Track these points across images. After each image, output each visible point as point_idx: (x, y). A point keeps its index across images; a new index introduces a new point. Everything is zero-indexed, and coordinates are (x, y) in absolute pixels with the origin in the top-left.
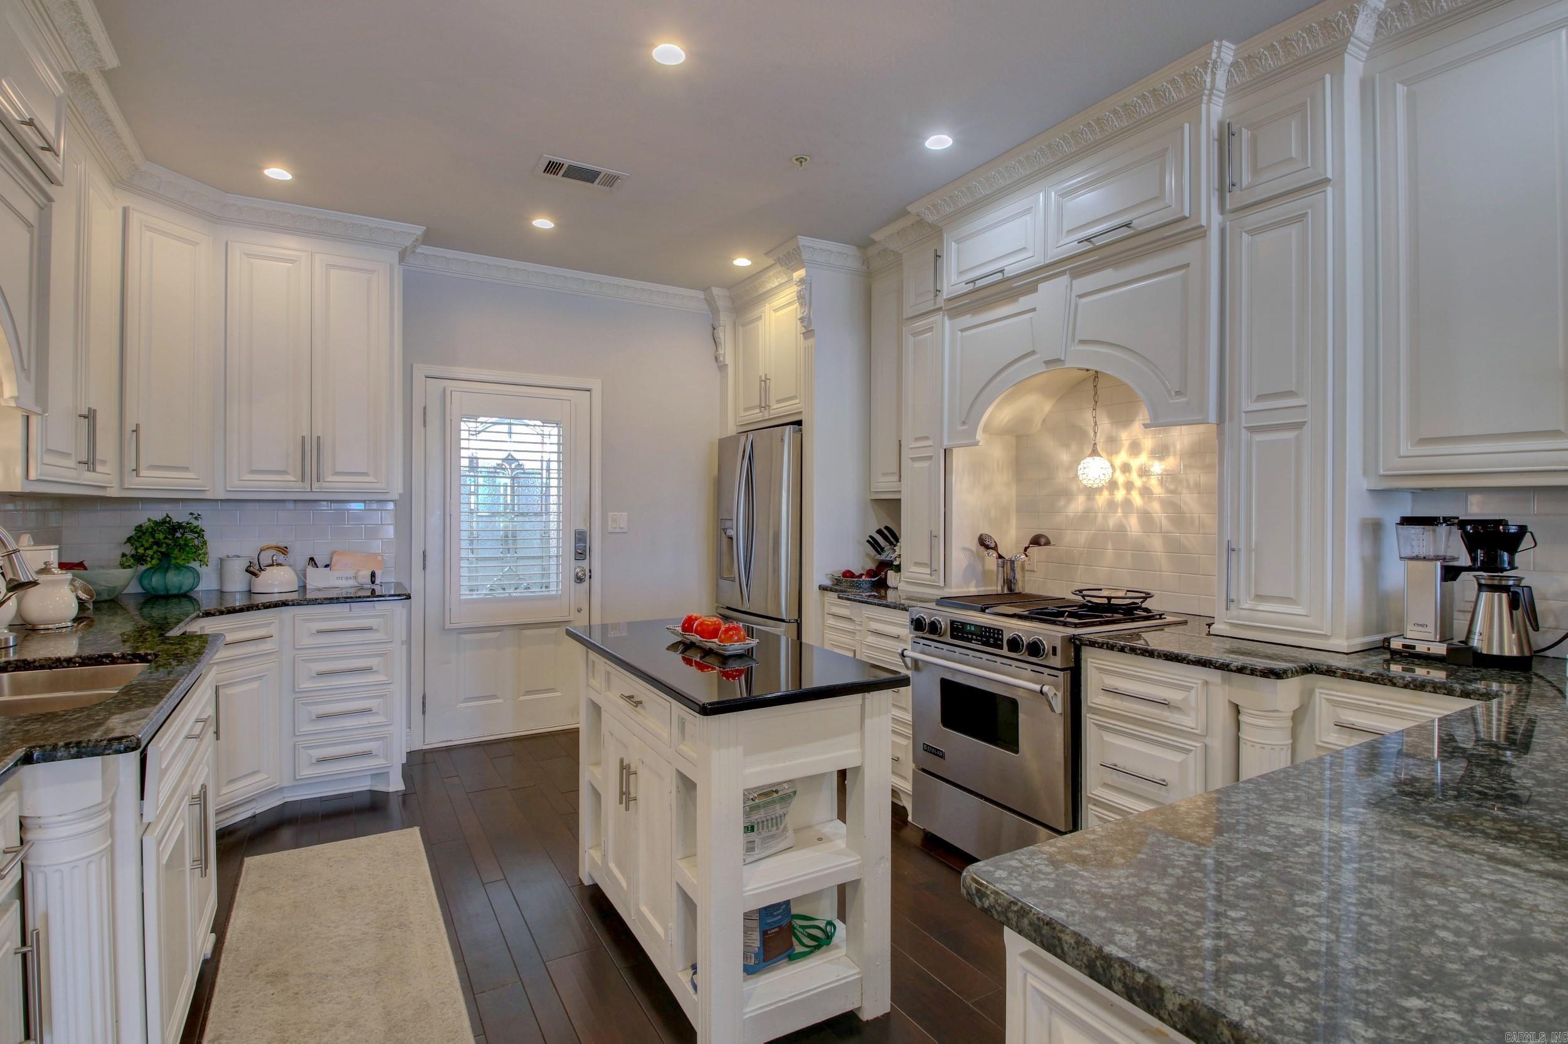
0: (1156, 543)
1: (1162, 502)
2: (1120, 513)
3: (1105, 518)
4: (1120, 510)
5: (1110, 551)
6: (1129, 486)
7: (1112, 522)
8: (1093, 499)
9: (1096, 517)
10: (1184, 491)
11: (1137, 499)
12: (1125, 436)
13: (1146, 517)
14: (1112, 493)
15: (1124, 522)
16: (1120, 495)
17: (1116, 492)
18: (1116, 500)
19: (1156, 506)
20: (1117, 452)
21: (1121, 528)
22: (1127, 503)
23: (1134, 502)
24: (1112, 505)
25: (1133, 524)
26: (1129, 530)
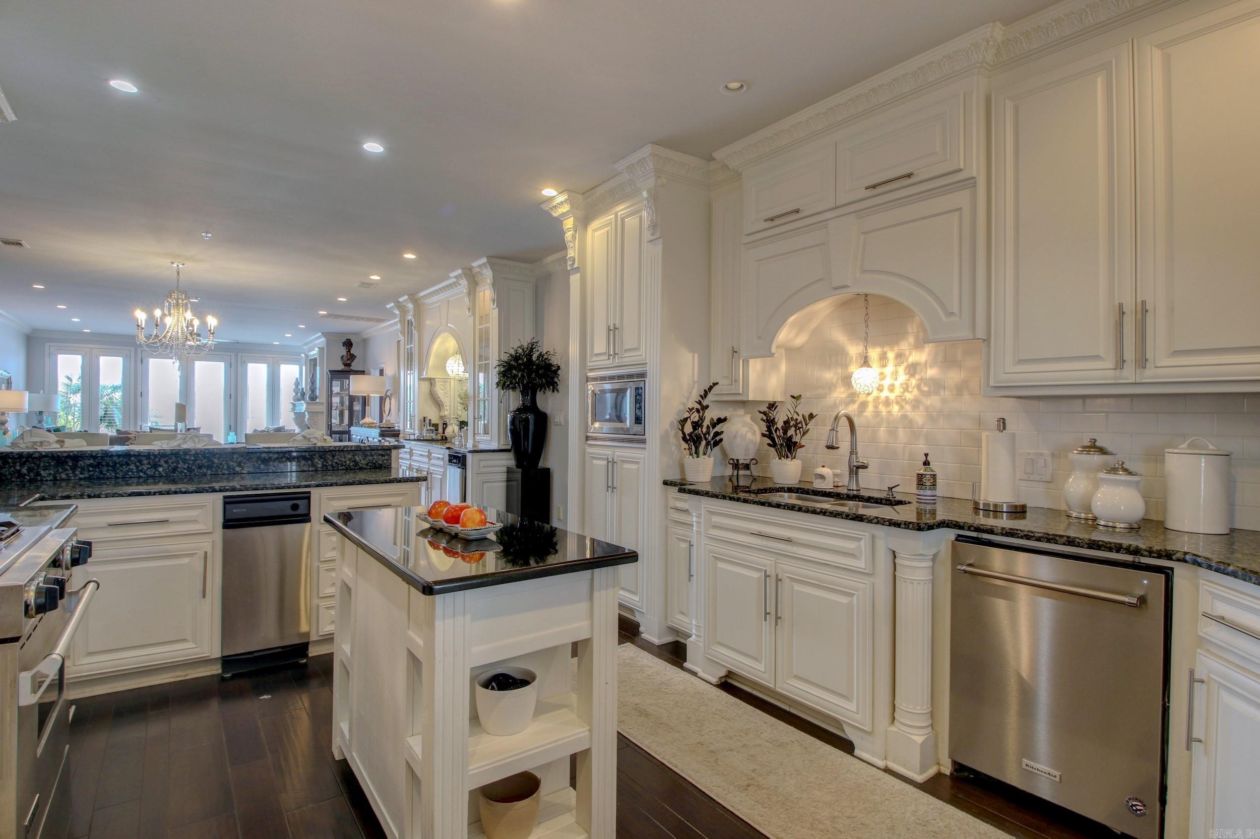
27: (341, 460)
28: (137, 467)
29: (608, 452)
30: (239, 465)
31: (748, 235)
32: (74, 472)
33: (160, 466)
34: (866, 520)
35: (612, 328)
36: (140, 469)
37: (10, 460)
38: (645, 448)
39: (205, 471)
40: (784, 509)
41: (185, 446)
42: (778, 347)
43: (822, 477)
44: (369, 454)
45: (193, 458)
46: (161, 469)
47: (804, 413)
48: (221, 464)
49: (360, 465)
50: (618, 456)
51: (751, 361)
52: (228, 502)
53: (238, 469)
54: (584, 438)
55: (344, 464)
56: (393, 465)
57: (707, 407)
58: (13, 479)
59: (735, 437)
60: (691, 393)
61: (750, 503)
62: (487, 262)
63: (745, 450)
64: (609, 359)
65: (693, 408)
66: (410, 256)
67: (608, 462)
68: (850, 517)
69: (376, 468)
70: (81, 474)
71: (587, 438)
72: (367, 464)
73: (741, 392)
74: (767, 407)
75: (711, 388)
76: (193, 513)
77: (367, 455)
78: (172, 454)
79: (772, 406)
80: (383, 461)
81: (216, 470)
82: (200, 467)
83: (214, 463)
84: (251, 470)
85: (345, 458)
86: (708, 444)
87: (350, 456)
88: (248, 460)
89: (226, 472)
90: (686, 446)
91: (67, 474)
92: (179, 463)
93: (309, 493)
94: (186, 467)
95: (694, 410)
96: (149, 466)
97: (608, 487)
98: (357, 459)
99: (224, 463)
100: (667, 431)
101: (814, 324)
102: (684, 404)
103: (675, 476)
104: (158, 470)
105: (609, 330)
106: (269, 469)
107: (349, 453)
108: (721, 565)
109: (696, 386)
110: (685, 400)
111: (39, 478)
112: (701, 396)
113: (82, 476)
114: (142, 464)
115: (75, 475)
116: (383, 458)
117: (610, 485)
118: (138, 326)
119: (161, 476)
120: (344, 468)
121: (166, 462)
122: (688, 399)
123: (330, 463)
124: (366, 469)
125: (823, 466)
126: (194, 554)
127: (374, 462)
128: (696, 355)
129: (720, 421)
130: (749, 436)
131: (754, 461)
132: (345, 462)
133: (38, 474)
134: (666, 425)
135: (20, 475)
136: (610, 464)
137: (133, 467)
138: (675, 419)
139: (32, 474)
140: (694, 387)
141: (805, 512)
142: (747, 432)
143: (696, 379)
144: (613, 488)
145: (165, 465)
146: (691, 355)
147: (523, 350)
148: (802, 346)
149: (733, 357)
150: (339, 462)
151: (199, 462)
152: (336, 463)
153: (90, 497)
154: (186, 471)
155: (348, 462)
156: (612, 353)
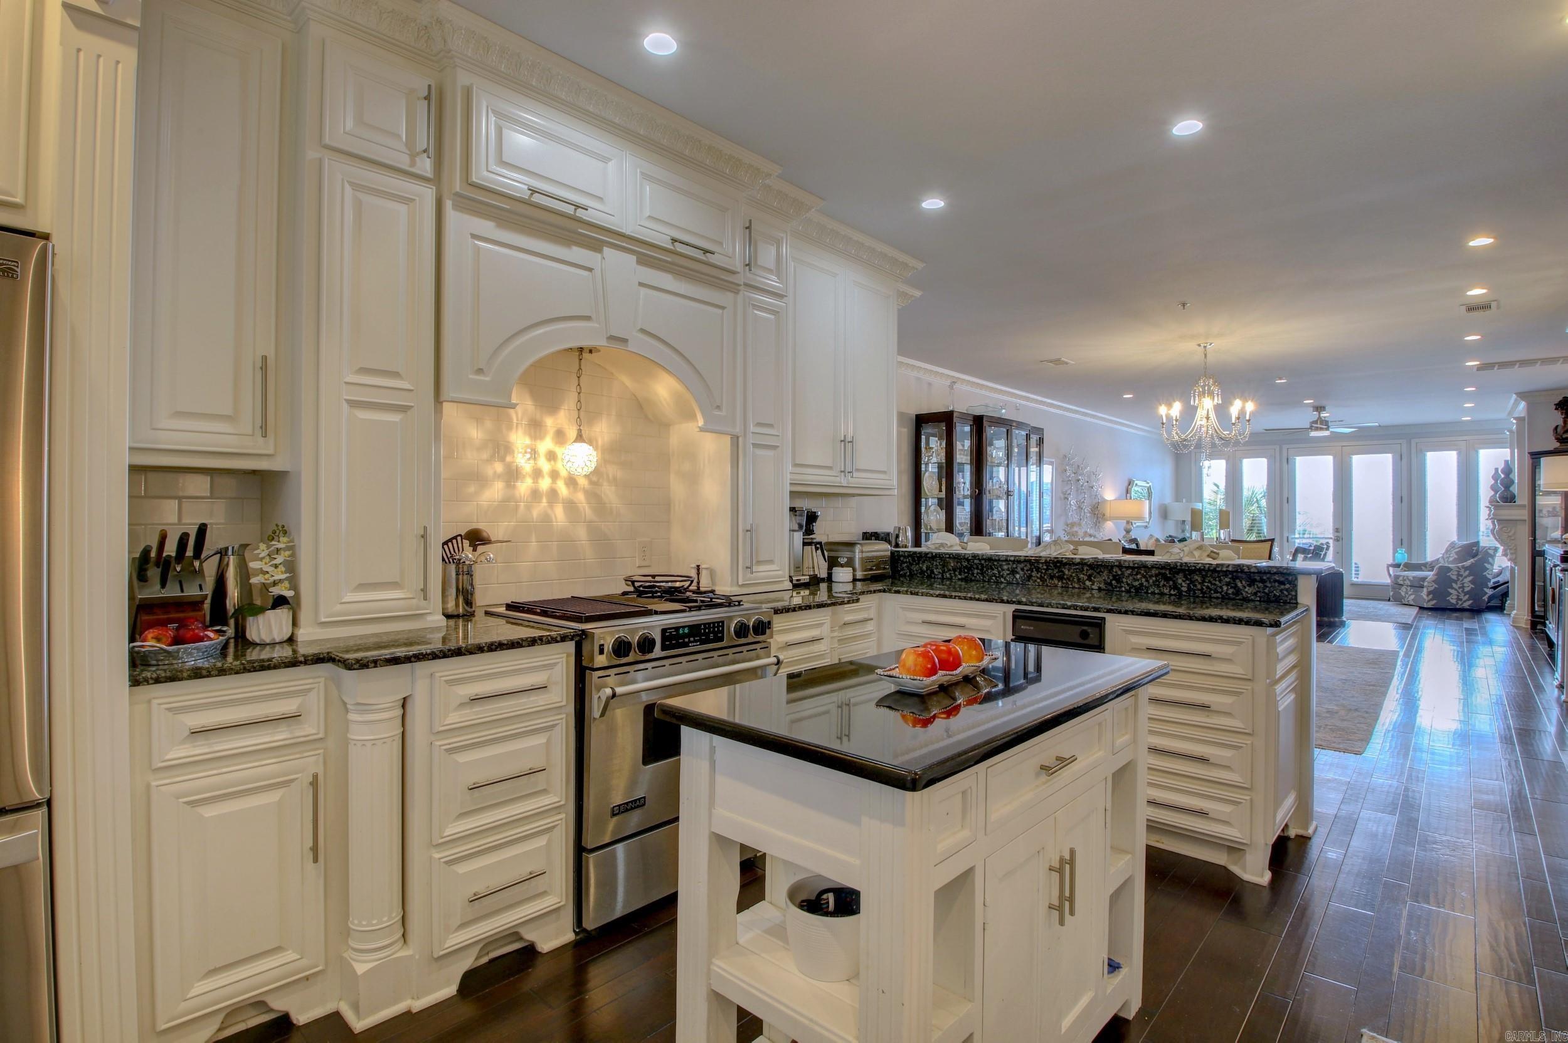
0: (581, 533)
1: (586, 492)
2: (544, 503)
3: (528, 508)
4: (544, 500)
5: (534, 544)
6: (554, 475)
7: (535, 513)
8: (514, 487)
9: (517, 507)
10: (605, 484)
11: (563, 489)
12: (549, 422)
13: (571, 506)
14: (536, 482)
15: (550, 512)
16: (545, 484)
17: (540, 481)
18: (541, 490)
19: (580, 497)
20: (542, 438)
21: (546, 519)
22: (553, 493)
23: (559, 492)
24: (535, 494)
25: (559, 513)
26: (554, 520)
27: (1215, 584)
28: (999, 572)
30: (1089, 579)
32: (954, 573)
33: (1017, 573)
36: (1001, 574)
37: (916, 559)
39: (1056, 582)
41: (1042, 554)
44: (1258, 578)
45: (1045, 567)
46: (1018, 576)
48: (1071, 576)
49: (1244, 593)
52: (1017, 617)
53: (1088, 583)
55: (1220, 590)
58: (918, 575)
69: (1269, 601)
70: (960, 575)
72: (1255, 594)
76: (987, 623)
77: (1255, 580)
78: (1025, 561)
80: (1281, 591)
81: (1067, 583)
82: (1052, 577)
83: (1064, 574)
84: (1102, 586)
85: (1220, 581)
87: (1227, 580)
88: (1098, 573)
89: (1076, 586)
91: (950, 574)
92: (1032, 571)
93: (1104, 619)
94: (1039, 575)
96: (1008, 572)
98: (1239, 584)
99: (1074, 575)
104: (1015, 577)
106: (1122, 587)
107: (1226, 576)
111: (933, 576)
113: (960, 577)
114: (1003, 570)
115: (956, 576)
116: (1282, 587)
119: (1018, 584)
120: (1218, 595)
121: (1022, 569)
123: (1199, 587)
124: (1253, 601)
127: (1266, 591)
132: (1221, 587)
133: (932, 572)
135: (921, 571)
137: (995, 572)
139: (929, 572)
145: (1021, 573)
150: (1212, 587)
151: (1050, 571)
152: (1208, 587)
154: (1039, 580)
155: (1225, 588)
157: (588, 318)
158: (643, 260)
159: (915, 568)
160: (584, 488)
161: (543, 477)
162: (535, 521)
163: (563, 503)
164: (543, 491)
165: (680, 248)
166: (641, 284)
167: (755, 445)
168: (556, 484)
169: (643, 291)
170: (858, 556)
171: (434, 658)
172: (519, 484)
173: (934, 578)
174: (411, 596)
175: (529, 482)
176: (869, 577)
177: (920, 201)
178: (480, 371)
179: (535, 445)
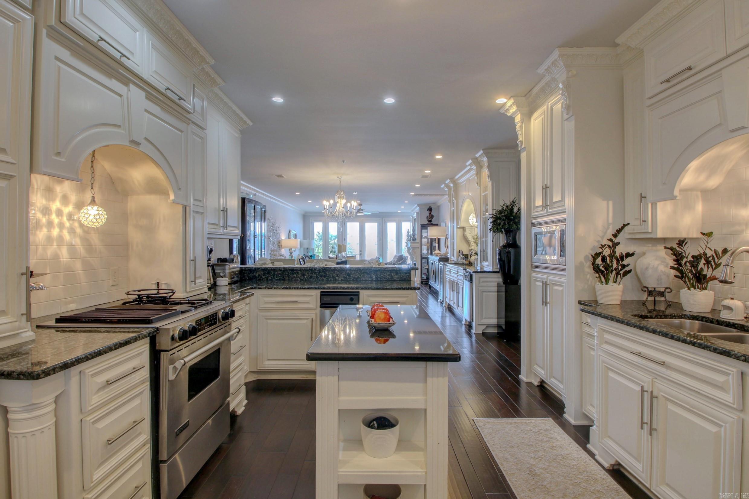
0: (78, 266)
1: (81, 239)
2: (55, 246)
3: (44, 249)
4: (55, 244)
6: (61, 226)
7: (50, 252)
11: (67, 236)
12: (58, 189)
13: (71, 247)
14: (49, 231)
15: (58, 251)
16: (55, 232)
17: (52, 230)
18: (52, 236)
20: (54, 200)
21: (56, 257)
22: (60, 238)
23: (64, 238)
24: (49, 239)
25: (64, 253)
26: (61, 258)
27: (385, 275)
28: (297, 275)
29: (544, 277)
30: (337, 276)
31: (650, 98)
32: (274, 277)
33: (306, 275)
34: (733, 356)
35: (544, 187)
38: (565, 275)
39: (323, 278)
40: (659, 335)
41: (316, 266)
42: (681, 191)
43: (729, 308)
44: (399, 272)
45: (318, 272)
46: (306, 277)
47: (716, 248)
48: (330, 275)
49: (394, 278)
50: (551, 280)
51: (660, 205)
52: (323, 295)
53: (337, 278)
54: (530, 266)
55: (386, 277)
56: (412, 279)
57: (618, 244)
59: (647, 268)
60: (606, 233)
61: (631, 326)
62: (483, 153)
63: (657, 280)
64: (543, 209)
65: (605, 245)
66: (439, 157)
67: (543, 284)
68: (718, 351)
69: (402, 280)
70: (277, 278)
71: (533, 266)
72: (398, 278)
73: (650, 230)
74: (677, 244)
75: (623, 228)
76: (307, 299)
77: (398, 273)
78: (310, 270)
79: (681, 242)
80: (406, 276)
81: (328, 278)
82: (321, 276)
83: (327, 274)
84: (343, 279)
85: (386, 274)
86: (618, 274)
87: (389, 273)
88: (341, 273)
89: (332, 279)
90: (597, 275)
91: (271, 277)
92: (312, 274)
93: (359, 292)
94: (315, 276)
95: (606, 247)
96: (301, 275)
97: (543, 302)
98: (393, 275)
99: (331, 275)
100: (581, 263)
101: (728, 166)
102: (598, 241)
103: (585, 298)
104: (304, 277)
105: (543, 189)
106: (350, 278)
107: (388, 272)
108: (611, 374)
109: (611, 227)
110: (600, 239)
111: (262, 279)
112: (613, 235)
113: (276, 279)
114: (298, 274)
115: (274, 278)
116: (406, 275)
117: (544, 301)
118: (325, 208)
119: (306, 280)
120: (386, 279)
121: (308, 273)
122: (602, 237)
123: (379, 276)
124: (397, 280)
125: (732, 299)
126: (308, 319)
127: (401, 277)
128: (611, 203)
129: (628, 255)
130: (662, 268)
131: (668, 290)
132: (387, 276)
133: (261, 277)
134: (581, 258)
135: (255, 277)
136: (544, 285)
137: (295, 275)
138: (589, 253)
139: (259, 277)
140: (608, 228)
141: (676, 340)
142: (658, 265)
143: (610, 221)
144: (546, 303)
145: (307, 275)
146: (604, 203)
147: (507, 206)
148: (718, 187)
149: (641, 201)
150: (384, 276)
151: (321, 274)
152: (382, 276)
153: (268, 288)
154: (315, 278)
155: (388, 276)
156: (544, 205)
157: (119, 126)
158: (149, 97)
159: (251, 275)
160: (80, 235)
161: (54, 228)
162: (49, 258)
163: (67, 246)
164: (54, 237)
165: (169, 93)
166: (146, 111)
167: (194, 212)
168: (63, 232)
169: (147, 115)
170: (227, 271)
171: (87, 360)
172: (38, 232)
173: (263, 280)
174: (15, 320)
175: (45, 230)
176: (233, 282)
177: (272, 98)
178: (58, 154)
179: (49, 205)
